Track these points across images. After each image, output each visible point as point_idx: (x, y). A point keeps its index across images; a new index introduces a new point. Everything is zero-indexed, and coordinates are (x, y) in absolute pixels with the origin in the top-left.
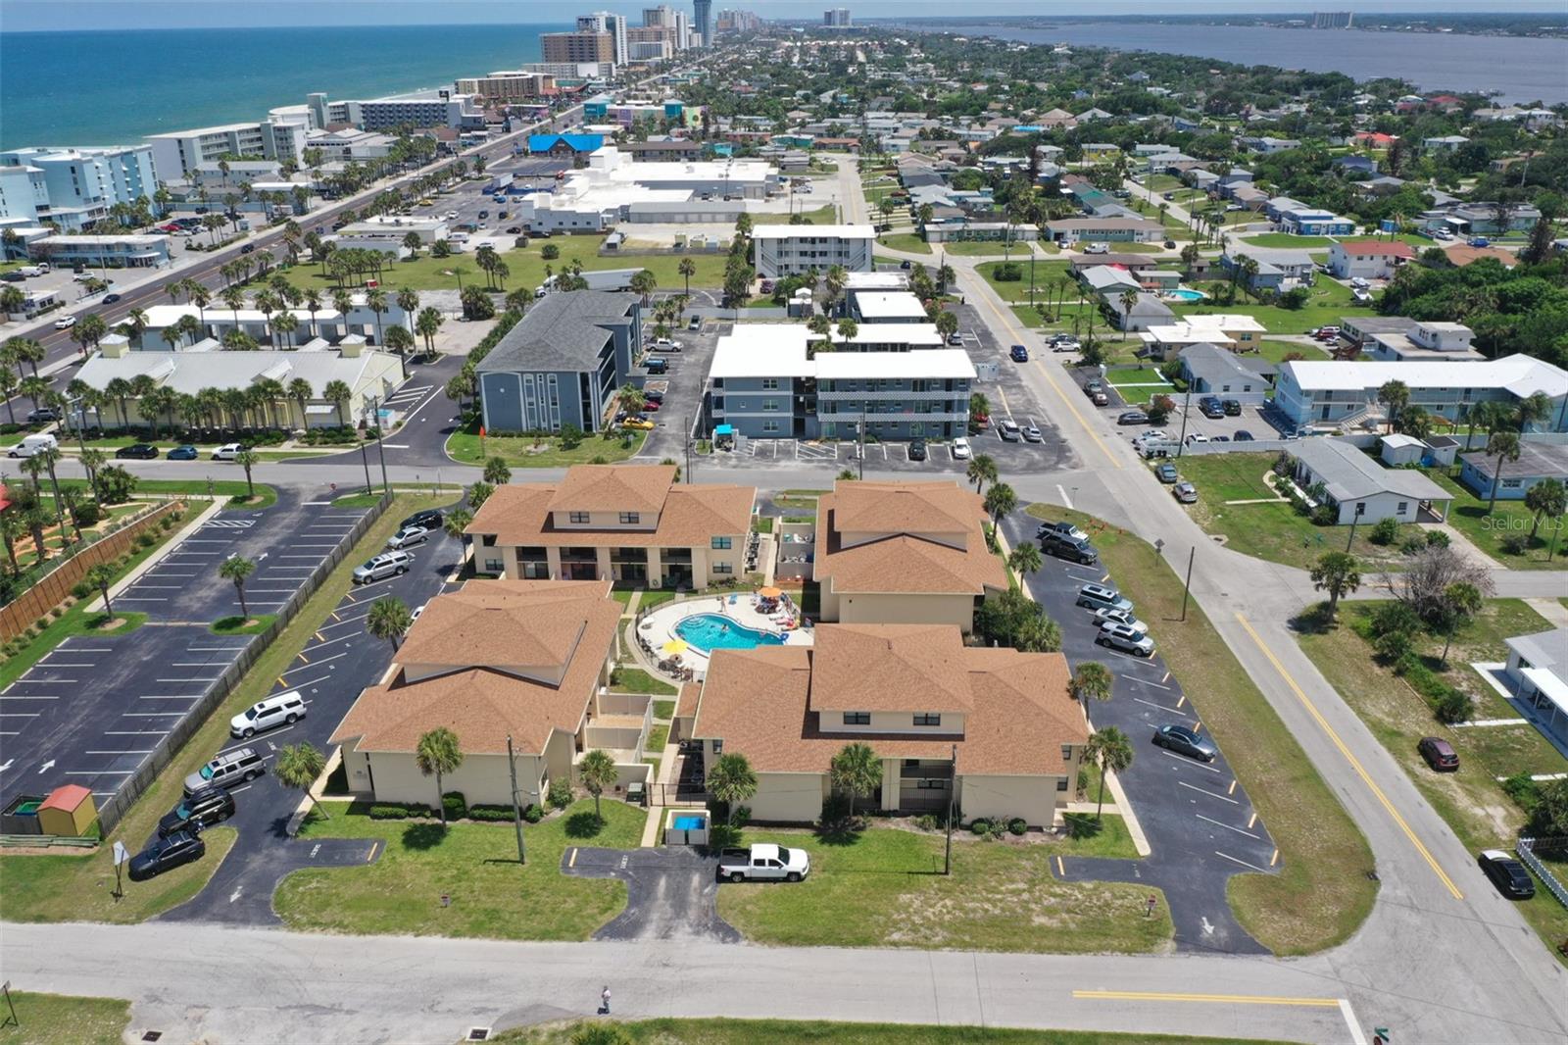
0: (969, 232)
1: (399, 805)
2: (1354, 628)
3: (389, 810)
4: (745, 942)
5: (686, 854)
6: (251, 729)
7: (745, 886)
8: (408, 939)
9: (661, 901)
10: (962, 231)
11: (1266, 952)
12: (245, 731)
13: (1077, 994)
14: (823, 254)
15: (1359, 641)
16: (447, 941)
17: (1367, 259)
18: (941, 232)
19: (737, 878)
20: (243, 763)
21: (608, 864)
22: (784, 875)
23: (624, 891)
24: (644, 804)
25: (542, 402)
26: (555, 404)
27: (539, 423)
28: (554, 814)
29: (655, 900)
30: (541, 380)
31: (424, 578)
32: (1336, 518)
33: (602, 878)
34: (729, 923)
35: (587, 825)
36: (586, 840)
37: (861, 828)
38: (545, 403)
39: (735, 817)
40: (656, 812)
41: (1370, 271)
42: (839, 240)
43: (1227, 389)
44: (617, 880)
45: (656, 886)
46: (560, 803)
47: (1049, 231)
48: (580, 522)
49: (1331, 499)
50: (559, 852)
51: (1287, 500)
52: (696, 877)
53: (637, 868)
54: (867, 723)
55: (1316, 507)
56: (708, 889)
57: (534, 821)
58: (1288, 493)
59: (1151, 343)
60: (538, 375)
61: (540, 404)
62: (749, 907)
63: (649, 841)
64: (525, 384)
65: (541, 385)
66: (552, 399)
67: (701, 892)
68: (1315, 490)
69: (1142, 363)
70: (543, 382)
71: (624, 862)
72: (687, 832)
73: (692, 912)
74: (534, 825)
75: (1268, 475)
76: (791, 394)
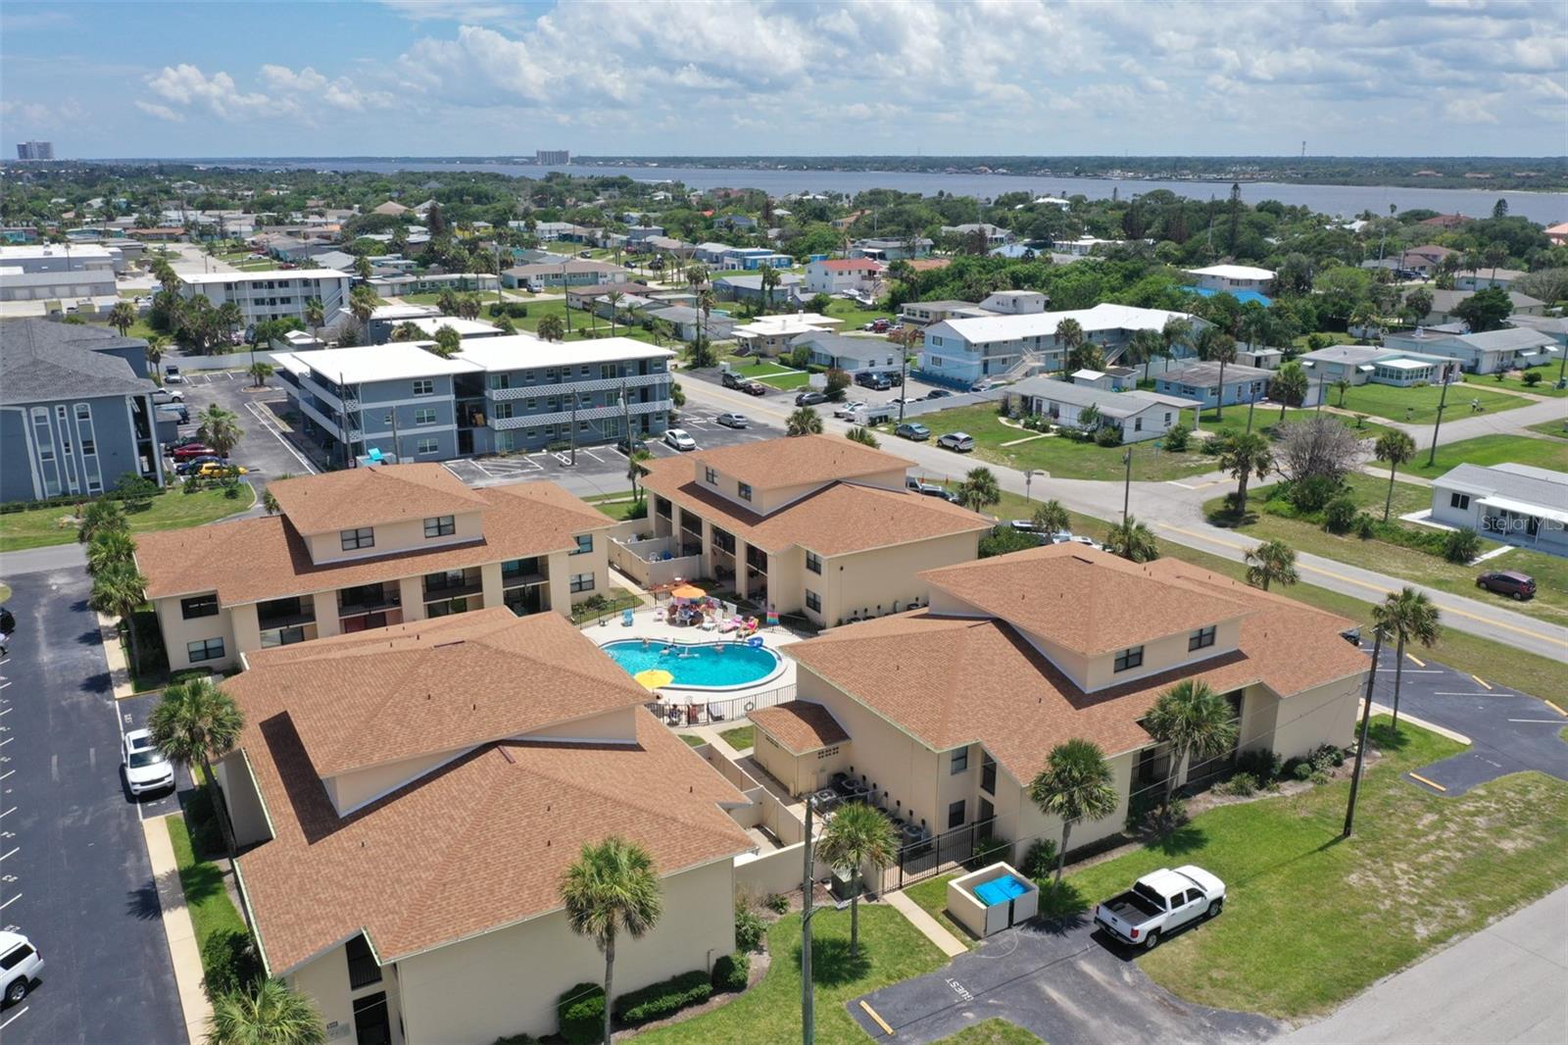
0: (423, 284)
2: (1271, 513)
4: (1285, 1026)
5: (1026, 944)
7: (1165, 949)
9: (1094, 1024)
10: (415, 283)
14: (286, 300)
17: (846, 273)
18: (392, 285)
19: (1151, 941)
21: (941, 1004)
22: (1205, 910)
23: (1025, 1034)
24: (872, 897)
25: (68, 451)
26: (91, 451)
27: (64, 484)
28: (757, 963)
29: (1082, 1024)
30: (62, 415)
31: (64, 703)
32: (1121, 437)
33: (962, 1028)
34: (1225, 1008)
35: (835, 959)
36: (860, 983)
37: (1184, 821)
38: (72, 453)
39: (1038, 860)
40: (899, 901)
41: (849, 286)
42: (306, 282)
43: (872, 364)
44: (988, 1020)
45: (1053, 1003)
46: (747, 941)
47: (512, 277)
48: (358, 547)
49: (1107, 421)
50: (845, 1020)
51: (1051, 434)
52: (1087, 967)
53: (991, 991)
54: (1140, 664)
55: (1094, 431)
56: (1127, 977)
57: (740, 986)
58: (1045, 429)
59: (752, 339)
60: (57, 408)
61: (64, 454)
62: (1215, 974)
63: (951, 945)
64: (34, 424)
65: (63, 423)
66: (84, 443)
67: (1126, 984)
68: (1088, 415)
69: (753, 359)
70: (66, 417)
71: (961, 990)
72: (1012, 904)
73: (1157, 1017)
74: (746, 992)
75: (1003, 420)
76: (452, 397)
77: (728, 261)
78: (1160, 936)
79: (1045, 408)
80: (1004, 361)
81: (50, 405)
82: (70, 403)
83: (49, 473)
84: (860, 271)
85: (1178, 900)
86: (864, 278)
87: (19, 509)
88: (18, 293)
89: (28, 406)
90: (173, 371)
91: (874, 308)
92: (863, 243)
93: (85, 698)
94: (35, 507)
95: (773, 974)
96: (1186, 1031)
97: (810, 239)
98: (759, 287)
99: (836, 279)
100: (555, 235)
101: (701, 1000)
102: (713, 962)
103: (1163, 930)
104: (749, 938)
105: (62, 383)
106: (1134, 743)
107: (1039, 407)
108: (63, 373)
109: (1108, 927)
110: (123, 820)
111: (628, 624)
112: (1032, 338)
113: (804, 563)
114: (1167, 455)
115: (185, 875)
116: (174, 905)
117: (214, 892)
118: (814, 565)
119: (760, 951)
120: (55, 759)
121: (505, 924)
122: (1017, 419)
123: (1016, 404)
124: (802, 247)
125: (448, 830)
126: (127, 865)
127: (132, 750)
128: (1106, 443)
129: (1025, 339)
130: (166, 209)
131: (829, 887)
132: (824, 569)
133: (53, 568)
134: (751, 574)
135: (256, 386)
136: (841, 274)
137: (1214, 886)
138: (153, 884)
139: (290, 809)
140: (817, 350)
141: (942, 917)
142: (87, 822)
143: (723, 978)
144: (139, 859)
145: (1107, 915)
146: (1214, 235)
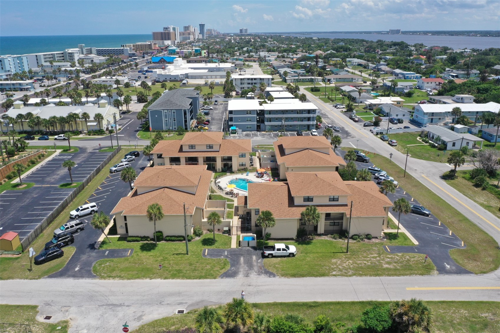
0: (300, 79)
1: (138, 237)
2: (463, 177)
3: (134, 238)
4: (278, 277)
5: (248, 250)
6: (78, 215)
7: (273, 259)
8: (148, 280)
9: (243, 265)
10: (298, 79)
11: (472, 273)
12: (76, 216)
13: (408, 289)
14: (255, 83)
15: (466, 181)
16: (163, 281)
18: (291, 79)
19: (270, 256)
20: (76, 225)
21: (220, 254)
22: (287, 254)
23: (228, 262)
24: (229, 235)
26: (175, 120)
27: (169, 127)
28: (196, 238)
29: (240, 264)
32: (445, 148)
33: (219, 258)
34: (270, 271)
35: (210, 242)
36: (210, 246)
37: (312, 240)
40: (234, 237)
41: (431, 87)
42: (261, 79)
43: (397, 115)
44: (225, 259)
45: (239, 260)
46: (196, 234)
47: (326, 79)
48: (192, 149)
49: (443, 142)
50: (201, 251)
51: (427, 144)
52: (254, 257)
53: (231, 255)
54: (311, 201)
55: (439, 145)
57: (190, 240)
60: (169, 111)
61: (170, 121)
62: (276, 265)
63: (234, 246)
64: (164, 114)
65: (170, 114)
67: (257, 261)
68: (437, 139)
71: (226, 253)
72: (249, 242)
73: (256, 268)
75: (418, 138)
76: (256, 116)
77: (400, 76)
80: (440, 119)
84: (435, 83)
85: (279, 250)
86: (437, 85)
88: (204, 77)
89: (164, 110)
94: (162, 132)
95: (197, 241)
96: (257, 271)
99: (426, 85)
103: (273, 255)
105: (171, 105)
106: (295, 217)
107: (430, 135)
108: (173, 103)
111: (247, 175)
119: (199, 237)
122: (422, 138)
123: (425, 133)
128: (440, 149)
136: (428, 83)
137: (293, 250)
140: (383, 110)
141: (238, 241)
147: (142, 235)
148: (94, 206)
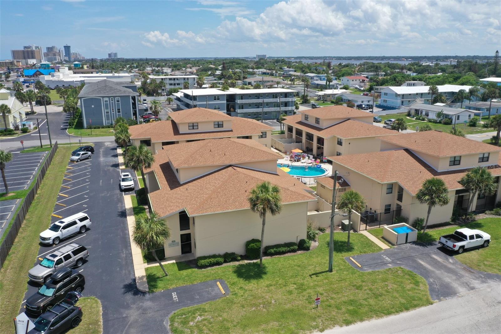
1: (214, 256)
6: (58, 237)
9: (437, 272)
14: (178, 84)
17: (355, 80)
19: (461, 251)
20: (75, 252)
21: (379, 261)
22: (482, 243)
23: (410, 272)
24: (355, 231)
25: (113, 111)
26: (120, 112)
27: (112, 122)
28: (313, 244)
29: (433, 272)
30: (112, 100)
31: (105, 169)
32: (451, 122)
33: (387, 268)
34: (490, 272)
35: (342, 246)
36: (350, 253)
37: (475, 220)
38: (114, 112)
39: (418, 224)
40: (366, 233)
41: (356, 84)
42: (184, 79)
43: (362, 102)
44: (397, 267)
45: (422, 265)
46: (312, 237)
47: (246, 81)
48: (193, 129)
49: (447, 116)
50: (344, 262)
51: (426, 121)
52: (435, 257)
53: (398, 259)
54: (459, 164)
55: (441, 120)
56: (451, 261)
57: (307, 249)
58: (423, 120)
59: (322, 95)
60: (111, 98)
61: (112, 112)
62: (486, 263)
63: (384, 246)
64: (104, 103)
65: (112, 103)
66: (118, 110)
67: (450, 263)
68: (439, 114)
69: (322, 102)
70: (113, 101)
71: (387, 258)
72: (407, 234)
73: (462, 272)
74: (310, 251)
75: (408, 118)
76: (225, 102)
77: (315, 78)
78: (464, 249)
79: (424, 113)
80: (409, 101)
81: (109, 97)
82: (114, 97)
83: (108, 119)
84: (359, 80)
85: (472, 237)
86: (361, 82)
87: (99, 128)
89: (103, 97)
90: (145, 100)
91: (364, 91)
92: (361, 74)
93: (111, 169)
94: (103, 128)
95: (319, 248)
96: (474, 277)
97: (343, 72)
98: (325, 83)
99: (351, 82)
100: (260, 73)
101: (294, 251)
102: (299, 240)
103: (465, 248)
104: (312, 235)
105: (112, 92)
106: (457, 187)
107: (421, 113)
108: (113, 89)
109: (444, 245)
110: (118, 195)
112: (420, 93)
113: (337, 143)
114: (469, 127)
115: (134, 208)
116: (130, 215)
117: (143, 213)
118: (340, 143)
119: (315, 241)
120: (101, 181)
121: (230, 211)
122: (413, 117)
123: (413, 112)
124: (340, 75)
125: (214, 186)
126: (118, 205)
127: (123, 177)
128: (446, 124)
129: (417, 94)
130: (147, 67)
131: (340, 227)
132: (343, 144)
133: (106, 141)
134: (319, 148)
135: (168, 104)
136: (353, 81)
137: (486, 236)
138: (125, 210)
139: (166, 183)
140: (344, 98)
141: (381, 238)
142: (108, 195)
143: (302, 246)
144: (122, 204)
145: (444, 240)
146: (488, 70)
147: (222, 252)
148: (85, 218)
